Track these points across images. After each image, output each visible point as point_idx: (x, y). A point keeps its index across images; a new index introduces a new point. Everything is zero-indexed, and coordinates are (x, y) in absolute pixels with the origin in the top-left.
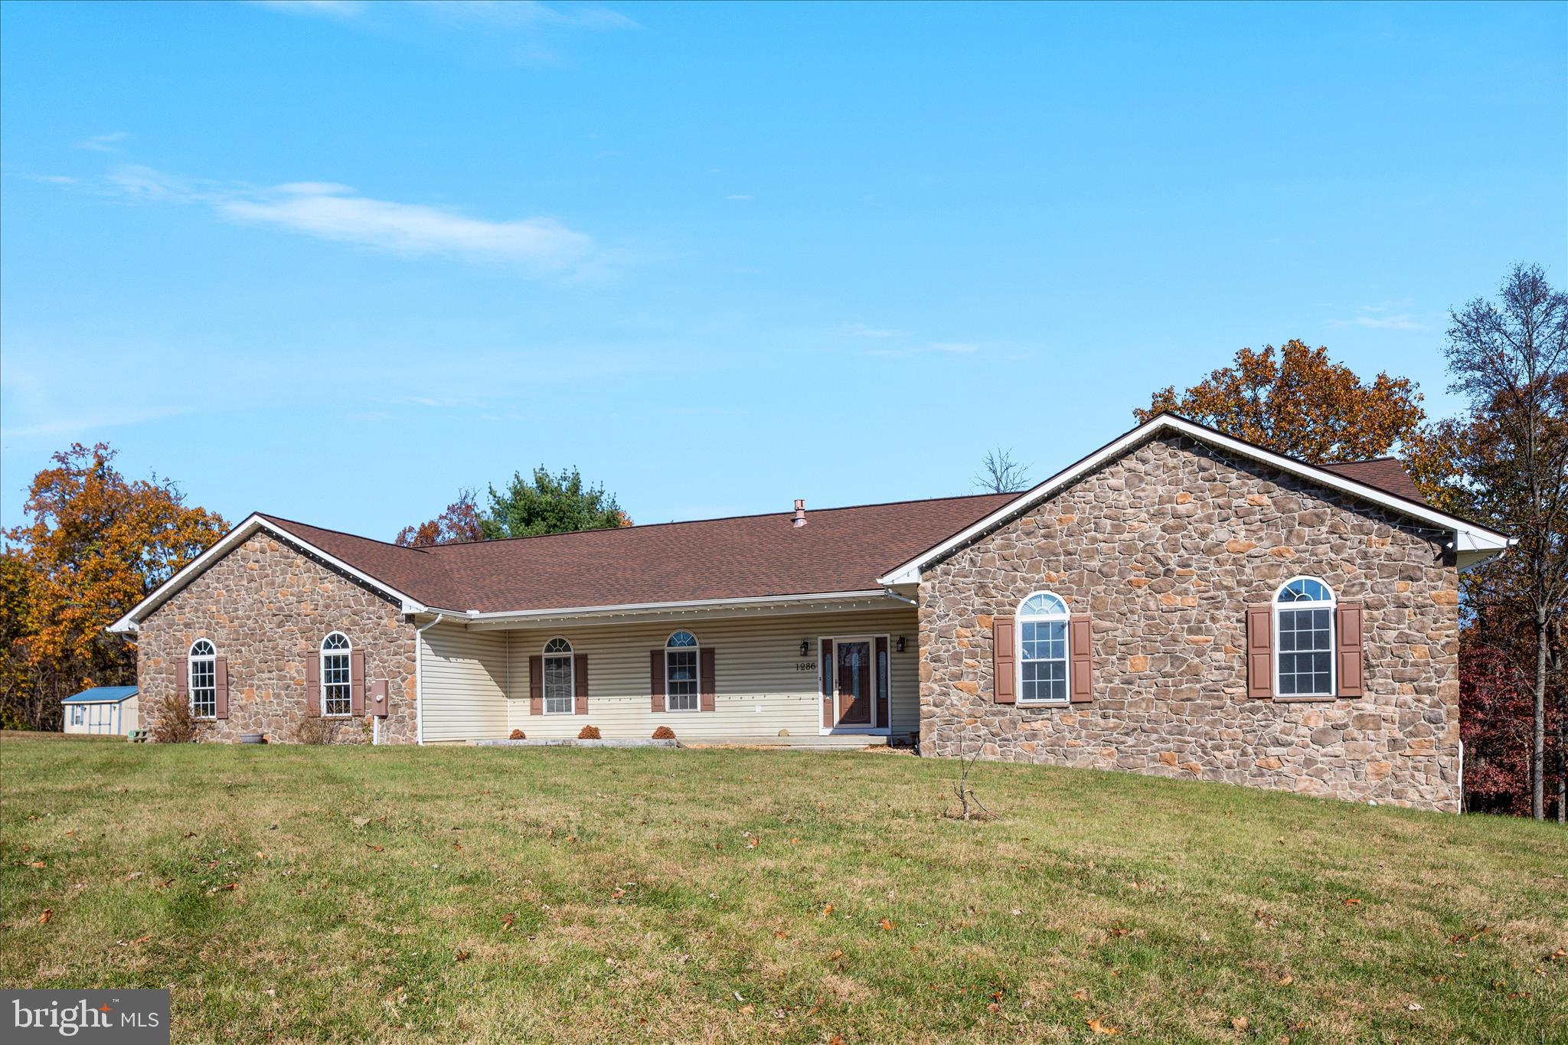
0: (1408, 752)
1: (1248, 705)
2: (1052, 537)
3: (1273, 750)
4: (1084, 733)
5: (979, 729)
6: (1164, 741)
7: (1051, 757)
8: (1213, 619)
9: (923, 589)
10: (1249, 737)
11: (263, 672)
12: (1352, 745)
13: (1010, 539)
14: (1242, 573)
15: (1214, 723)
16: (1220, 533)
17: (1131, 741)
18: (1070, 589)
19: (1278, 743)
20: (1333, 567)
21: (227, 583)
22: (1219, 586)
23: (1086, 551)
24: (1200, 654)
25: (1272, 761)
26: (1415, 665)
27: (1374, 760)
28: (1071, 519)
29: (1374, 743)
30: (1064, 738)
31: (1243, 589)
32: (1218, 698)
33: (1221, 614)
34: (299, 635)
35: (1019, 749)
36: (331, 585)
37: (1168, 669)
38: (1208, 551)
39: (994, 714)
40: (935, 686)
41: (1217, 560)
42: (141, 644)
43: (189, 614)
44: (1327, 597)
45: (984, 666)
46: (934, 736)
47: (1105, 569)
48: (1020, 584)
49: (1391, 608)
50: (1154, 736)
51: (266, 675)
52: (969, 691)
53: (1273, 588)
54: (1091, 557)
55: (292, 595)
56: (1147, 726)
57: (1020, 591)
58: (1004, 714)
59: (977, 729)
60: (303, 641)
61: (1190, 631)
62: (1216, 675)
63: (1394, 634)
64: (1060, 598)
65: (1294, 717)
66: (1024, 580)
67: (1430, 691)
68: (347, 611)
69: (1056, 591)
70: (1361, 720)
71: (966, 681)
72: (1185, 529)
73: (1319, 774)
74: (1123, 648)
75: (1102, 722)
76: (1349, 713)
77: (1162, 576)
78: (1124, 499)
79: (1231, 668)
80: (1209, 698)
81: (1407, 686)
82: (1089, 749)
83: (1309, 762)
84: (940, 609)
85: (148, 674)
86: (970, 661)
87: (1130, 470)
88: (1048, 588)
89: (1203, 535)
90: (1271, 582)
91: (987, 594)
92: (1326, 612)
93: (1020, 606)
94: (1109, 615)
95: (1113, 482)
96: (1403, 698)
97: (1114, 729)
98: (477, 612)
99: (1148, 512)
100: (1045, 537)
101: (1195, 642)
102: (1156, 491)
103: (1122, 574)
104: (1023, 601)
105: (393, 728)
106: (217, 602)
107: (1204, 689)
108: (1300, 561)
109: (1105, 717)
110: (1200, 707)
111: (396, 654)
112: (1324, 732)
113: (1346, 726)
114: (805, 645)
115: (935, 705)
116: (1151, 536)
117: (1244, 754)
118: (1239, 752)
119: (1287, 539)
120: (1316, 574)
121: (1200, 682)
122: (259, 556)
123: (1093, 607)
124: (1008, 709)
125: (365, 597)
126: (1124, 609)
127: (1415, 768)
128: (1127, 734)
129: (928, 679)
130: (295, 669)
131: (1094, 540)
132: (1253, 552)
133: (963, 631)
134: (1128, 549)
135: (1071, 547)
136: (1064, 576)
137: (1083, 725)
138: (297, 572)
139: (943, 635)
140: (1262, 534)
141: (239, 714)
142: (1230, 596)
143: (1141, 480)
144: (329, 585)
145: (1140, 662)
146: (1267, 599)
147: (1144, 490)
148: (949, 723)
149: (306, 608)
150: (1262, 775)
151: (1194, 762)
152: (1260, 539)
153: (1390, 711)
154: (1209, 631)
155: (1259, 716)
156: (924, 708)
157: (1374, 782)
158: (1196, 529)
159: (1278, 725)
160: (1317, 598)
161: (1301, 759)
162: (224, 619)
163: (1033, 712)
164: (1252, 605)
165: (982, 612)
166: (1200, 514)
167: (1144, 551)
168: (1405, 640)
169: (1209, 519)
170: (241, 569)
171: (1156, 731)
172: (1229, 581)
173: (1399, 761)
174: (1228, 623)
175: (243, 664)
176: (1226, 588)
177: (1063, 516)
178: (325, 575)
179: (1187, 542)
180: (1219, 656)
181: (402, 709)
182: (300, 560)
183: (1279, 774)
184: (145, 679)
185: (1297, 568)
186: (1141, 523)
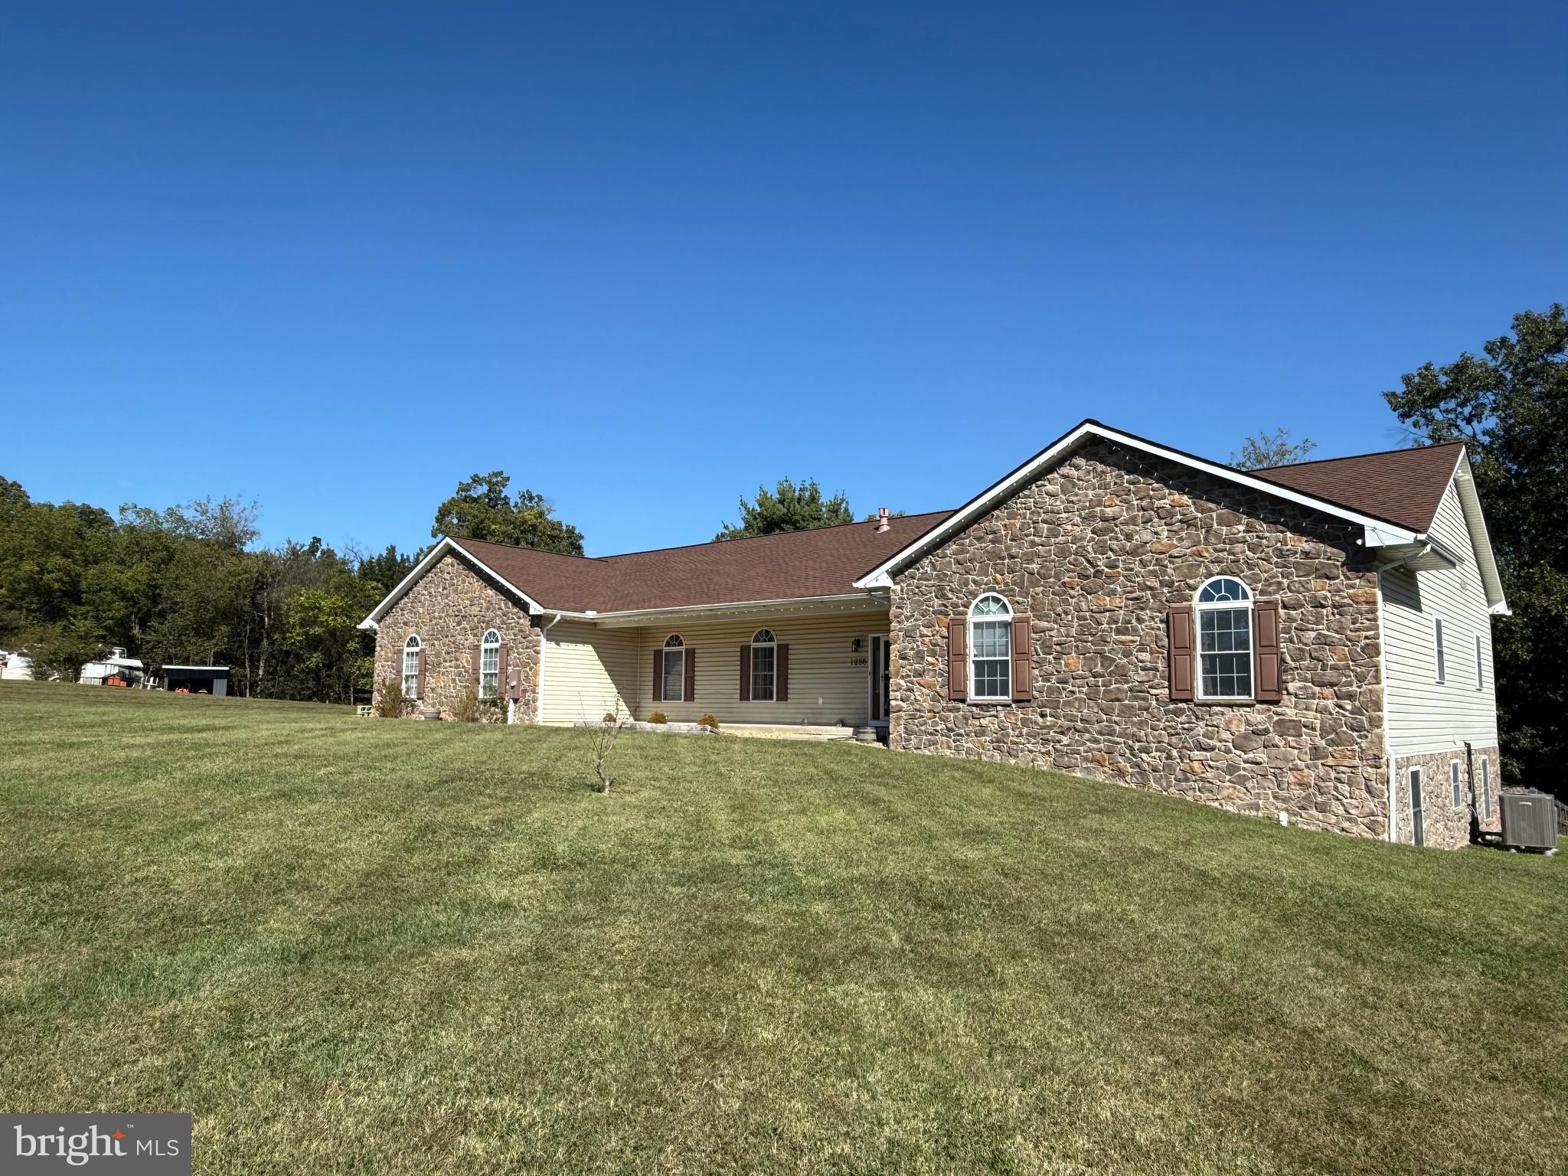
0: (1330, 761)
1: (1171, 707)
2: (1000, 542)
3: (1197, 754)
4: (1025, 730)
5: (937, 724)
6: (1096, 741)
7: (997, 754)
8: (1139, 620)
9: (894, 591)
10: (1174, 739)
11: (447, 662)
12: (1274, 751)
13: (963, 544)
14: (1165, 573)
15: (1141, 725)
16: (1143, 535)
17: (1065, 740)
18: (1013, 590)
19: (1201, 748)
20: (1250, 567)
21: (431, 591)
22: (1144, 587)
23: (1025, 554)
24: (1127, 654)
25: (1196, 765)
26: (1334, 668)
27: (1295, 769)
28: (1014, 525)
29: (1295, 751)
30: (1008, 735)
31: (1165, 590)
32: (1145, 699)
33: (1146, 614)
34: (469, 633)
35: (971, 745)
37: (1099, 669)
38: (1133, 552)
39: (950, 711)
40: (902, 682)
41: (1141, 561)
42: (378, 639)
43: (407, 616)
44: (1245, 596)
45: (941, 665)
46: (902, 728)
47: (1042, 572)
48: (972, 587)
49: (1309, 608)
50: (1087, 736)
51: (448, 664)
52: (929, 688)
53: (1194, 588)
54: (1031, 561)
55: (467, 600)
56: (1079, 725)
57: (971, 593)
58: (958, 710)
59: (936, 724)
60: (471, 638)
61: (1118, 632)
62: (1142, 675)
63: (1313, 634)
64: (1005, 599)
65: (1216, 720)
66: (975, 582)
67: (1351, 697)
68: (499, 613)
69: (1000, 592)
70: (1284, 727)
71: (928, 678)
72: (1113, 531)
73: (1242, 780)
74: (1058, 648)
75: (1040, 720)
76: (1270, 718)
77: (1094, 580)
78: (1060, 505)
79: (1156, 669)
80: (1136, 698)
81: (1327, 691)
82: (1030, 746)
83: (1232, 769)
84: (906, 612)
85: (379, 663)
86: (931, 659)
87: (1064, 476)
88: (994, 590)
89: (1129, 537)
90: (1191, 582)
91: (944, 597)
92: (1245, 612)
93: (972, 607)
94: (1047, 615)
95: (1050, 488)
96: (1323, 702)
97: (1050, 727)
98: (594, 613)
99: (1080, 516)
100: (993, 542)
101: (1122, 643)
102: (1087, 495)
103: (1057, 577)
104: (974, 603)
105: (522, 710)
106: (423, 607)
107: (1131, 690)
108: (1219, 561)
109: (1043, 716)
110: (1127, 707)
111: (527, 648)
112: (1245, 737)
113: (1267, 731)
114: (858, 643)
115: (902, 700)
116: (1082, 539)
117: (1169, 757)
118: (1164, 755)
119: (1205, 539)
120: (1233, 574)
121: (1127, 682)
122: (450, 568)
123: (1033, 609)
124: (961, 705)
126: (1059, 609)
127: (1338, 780)
128: (1062, 733)
129: (897, 674)
130: (465, 659)
131: (1033, 544)
132: (1174, 552)
133: (925, 631)
134: (1063, 552)
135: (1014, 551)
136: (1009, 578)
137: (1025, 722)
138: (470, 581)
139: (909, 635)
140: (1183, 534)
141: (431, 697)
142: (1154, 596)
143: (1074, 485)
144: (490, 591)
145: (1074, 663)
146: (1189, 599)
147: (1076, 495)
148: (913, 717)
149: (475, 610)
150: (1187, 780)
151: (1123, 763)
152: (1181, 539)
153: (1311, 717)
154: (1135, 630)
155: (1183, 718)
156: (893, 703)
157: (1297, 792)
158: (1122, 530)
159: (1201, 728)
160: (1236, 597)
161: (1223, 764)
162: (427, 619)
163: (982, 710)
164: (1174, 605)
165: (940, 613)
166: (1126, 515)
167: (1076, 554)
168: (1323, 641)
169: (1133, 521)
171: (1087, 731)
172: (1153, 582)
173: (1322, 771)
174: (1151, 624)
175: (434, 656)
176: (1151, 588)
177: (1007, 522)
179: (1115, 545)
180: (1145, 656)
181: (528, 694)
183: (1202, 779)
184: (377, 667)
185: (1216, 568)
186: (1074, 527)
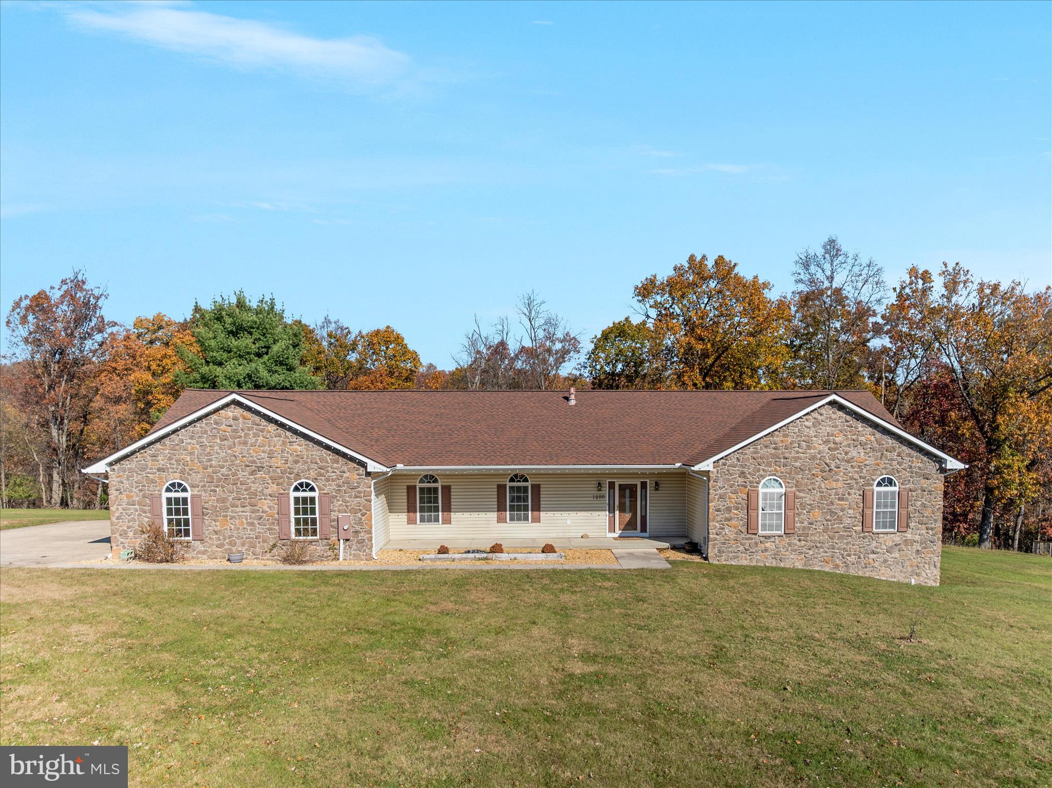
0: (923, 555)
1: (862, 535)
2: (778, 449)
3: (872, 556)
4: (790, 548)
5: (739, 547)
6: (826, 552)
7: (774, 561)
8: (849, 494)
9: (712, 472)
10: (862, 550)
11: (237, 507)
12: (902, 553)
13: (756, 449)
14: (862, 472)
15: (848, 543)
16: (853, 453)
17: (811, 552)
18: (786, 476)
19: (873, 552)
20: (898, 472)
21: (201, 440)
22: (852, 478)
23: (794, 457)
24: (843, 510)
25: (871, 561)
26: (927, 517)
27: (910, 559)
28: (787, 441)
29: (910, 552)
30: (780, 551)
31: (862, 480)
32: (850, 531)
33: (852, 491)
34: (270, 481)
35: (759, 557)
36: (299, 446)
37: (829, 517)
38: (848, 461)
39: (747, 539)
40: (717, 524)
41: (852, 466)
42: (113, 481)
43: (162, 461)
44: (895, 485)
45: (743, 514)
46: (716, 551)
47: (802, 467)
48: (762, 472)
49: (919, 491)
50: (822, 550)
51: (240, 509)
52: (735, 527)
53: (874, 480)
54: (796, 461)
55: (263, 452)
56: (818, 545)
57: (762, 476)
58: (752, 539)
59: (737, 547)
60: (275, 486)
61: (839, 499)
62: (849, 521)
63: (920, 503)
64: (780, 480)
65: (881, 540)
66: (764, 470)
67: (932, 529)
68: (314, 466)
69: (779, 477)
70: (906, 541)
71: (733, 522)
72: (838, 449)
73: (888, 566)
74: (809, 507)
75: (798, 543)
76: (902, 538)
77: (828, 472)
78: (812, 433)
79: (856, 517)
80: (846, 531)
81: (924, 526)
82: (792, 556)
83: (885, 561)
84: (720, 484)
85: (120, 505)
86: (735, 512)
87: (815, 418)
88: (775, 475)
89: (846, 453)
90: (874, 477)
91: (745, 477)
92: (895, 492)
93: (761, 484)
94: (804, 490)
95: (807, 423)
96: (922, 532)
97: (803, 547)
98: (402, 465)
99: (822, 440)
100: (775, 449)
101: (841, 505)
102: (826, 430)
103: (810, 470)
104: (763, 481)
105: (354, 547)
106: (191, 454)
107: (844, 527)
108: (885, 468)
109: (800, 540)
110: (842, 536)
111: (356, 497)
112: (891, 547)
113: (900, 544)
114: (600, 485)
115: (717, 534)
116: (823, 452)
117: (859, 558)
118: (857, 557)
119: (881, 458)
120: (892, 475)
121: (842, 524)
122: (232, 422)
123: (796, 486)
124: (753, 536)
125: (329, 456)
126: (810, 487)
127: (925, 563)
128: (809, 549)
129: (714, 520)
130: (267, 505)
131: (798, 452)
132: (867, 462)
133: (732, 496)
134: (813, 458)
135: (786, 455)
136: (783, 469)
137: (790, 545)
138: (268, 436)
139: (721, 497)
140: (871, 454)
141: (214, 537)
142: (857, 483)
143: (820, 424)
144: (297, 447)
145: (817, 514)
146: (872, 485)
147: (821, 429)
148: (724, 543)
149: (277, 462)
150: (866, 567)
151: (838, 562)
152: (870, 457)
153: (917, 538)
154: (847, 500)
155: (867, 540)
156: (711, 536)
157: (910, 569)
158: (843, 450)
159: (874, 544)
160: (891, 486)
161: (882, 560)
162: (197, 466)
163: (766, 538)
164: (866, 488)
165: (742, 486)
166: (845, 443)
167: (820, 459)
168: (924, 505)
169: (849, 446)
170: (214, 431)
171: (822, 548)
172: (856, 476)
173: (919, 560)
174: (855, 496)
175: (218, 500)
176: (855, 479)
177: (783, 439)
178: (295, 440)
179: (839, 456)
180: (851, 511)
181: (362, 534)
182: (272, 427)
183: (873, 567)
184: (117, 509)
185: (884, 471)
186: (819, 445)
